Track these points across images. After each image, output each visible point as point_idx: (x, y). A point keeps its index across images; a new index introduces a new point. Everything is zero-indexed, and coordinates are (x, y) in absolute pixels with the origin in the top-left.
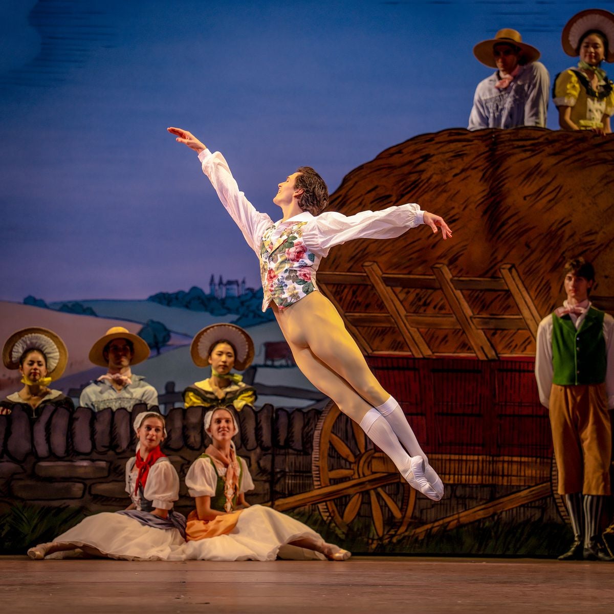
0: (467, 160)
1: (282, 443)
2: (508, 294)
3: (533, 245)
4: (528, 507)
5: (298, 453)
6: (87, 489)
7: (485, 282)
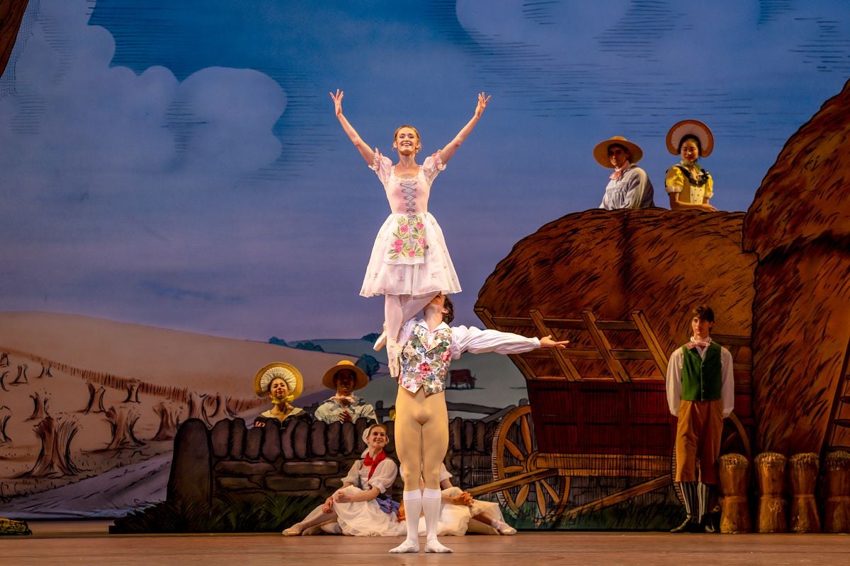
0: (606, 232)
1: (469, 447)
2: (638, 333)
3: (656, 296)
4: (654, 493)
5: (481, 454)
6: (322, 482)
7: (620, 324)
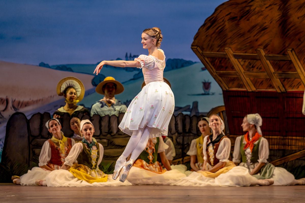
1: (187, 131)
2: (291, 62)
3: (302, 40)
4: (300, 160)
7: (280, 57)
